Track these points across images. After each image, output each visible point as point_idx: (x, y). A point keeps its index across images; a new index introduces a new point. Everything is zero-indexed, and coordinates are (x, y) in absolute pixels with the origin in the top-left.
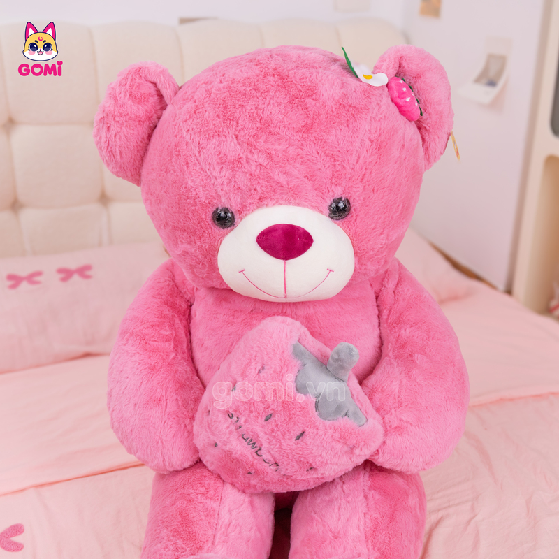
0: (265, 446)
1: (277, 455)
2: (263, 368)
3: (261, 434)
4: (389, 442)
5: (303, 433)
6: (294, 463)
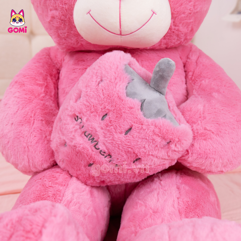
0: (101, 138)
1: (109, 146)
2: (102, 80)
3: (98, 129)
4: (197, 145)
5: (130, 129)
6: (123, 154)
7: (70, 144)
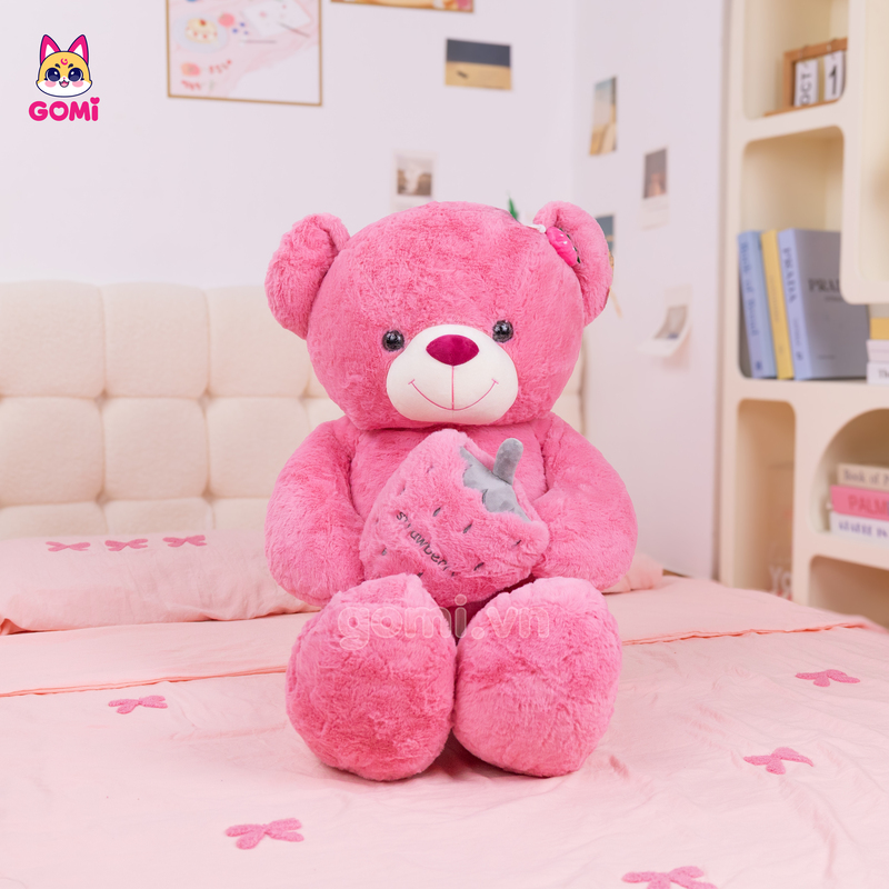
0: (434, 538)
1: (445, 547)
2: (432, 467)
3: (430, 527)
4: (555, 549)
5: (470, 526)
6: (462, 557)
7: (392, 548)
